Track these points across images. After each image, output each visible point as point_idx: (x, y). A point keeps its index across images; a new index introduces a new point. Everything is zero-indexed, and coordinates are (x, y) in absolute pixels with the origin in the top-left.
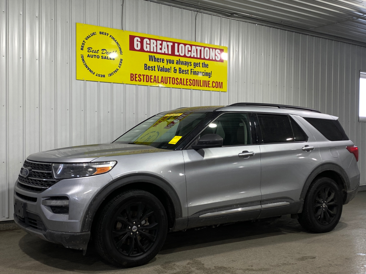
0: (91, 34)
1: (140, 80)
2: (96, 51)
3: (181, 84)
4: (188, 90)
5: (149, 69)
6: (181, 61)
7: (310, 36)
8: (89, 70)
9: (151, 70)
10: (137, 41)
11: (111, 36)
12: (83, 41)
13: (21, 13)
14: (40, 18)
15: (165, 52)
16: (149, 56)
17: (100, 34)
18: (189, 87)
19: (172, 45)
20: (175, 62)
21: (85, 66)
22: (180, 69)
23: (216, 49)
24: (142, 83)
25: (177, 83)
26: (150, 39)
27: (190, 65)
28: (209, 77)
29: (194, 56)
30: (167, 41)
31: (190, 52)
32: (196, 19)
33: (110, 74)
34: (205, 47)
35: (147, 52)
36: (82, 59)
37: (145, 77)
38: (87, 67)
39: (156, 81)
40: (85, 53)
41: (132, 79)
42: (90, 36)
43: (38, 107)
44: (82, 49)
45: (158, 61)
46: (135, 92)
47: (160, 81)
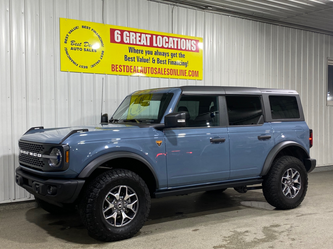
0: (74, 28)
1: (120, 70)
2: (78, 44)
3: (159, 73)
4: (166, 79)
5: (129, 60)
6: (159, 52)
7: (280, 26)
8: (73, 62)
9: (131, 61)
10: (118, 34)
11: (92, 29)
12: (66, 35)
13: (8, 9)
14: (25, 13)
15: (144, 43)
16: (129, 47)
17: (82, 28)
18: (167, 76)
19: (150, 37)
20: (154, 53)
21: (69, 58)
22: (158, 60)
23: (191, 40)
24: (122, 73)
25: (156, 73)
26: (129, 32)
27: (167, 56)
28: (185, 67)
29: (171, 47)
30: (146, 34)
31: (168, 44)
32: (172, 12)
33: (92, 65)
34: (181, 39)
35: (127, 44)
36: (66, 52)
37: (125, 67)
38: (70, 59)
39: (135, 71)
40: (69, 46)
41: (113, 70)
42: (73, 30)
43: (25, 98)
44: (66, 42)
45: (138, 52)
46: (116, 81)
47: (139, 71)
